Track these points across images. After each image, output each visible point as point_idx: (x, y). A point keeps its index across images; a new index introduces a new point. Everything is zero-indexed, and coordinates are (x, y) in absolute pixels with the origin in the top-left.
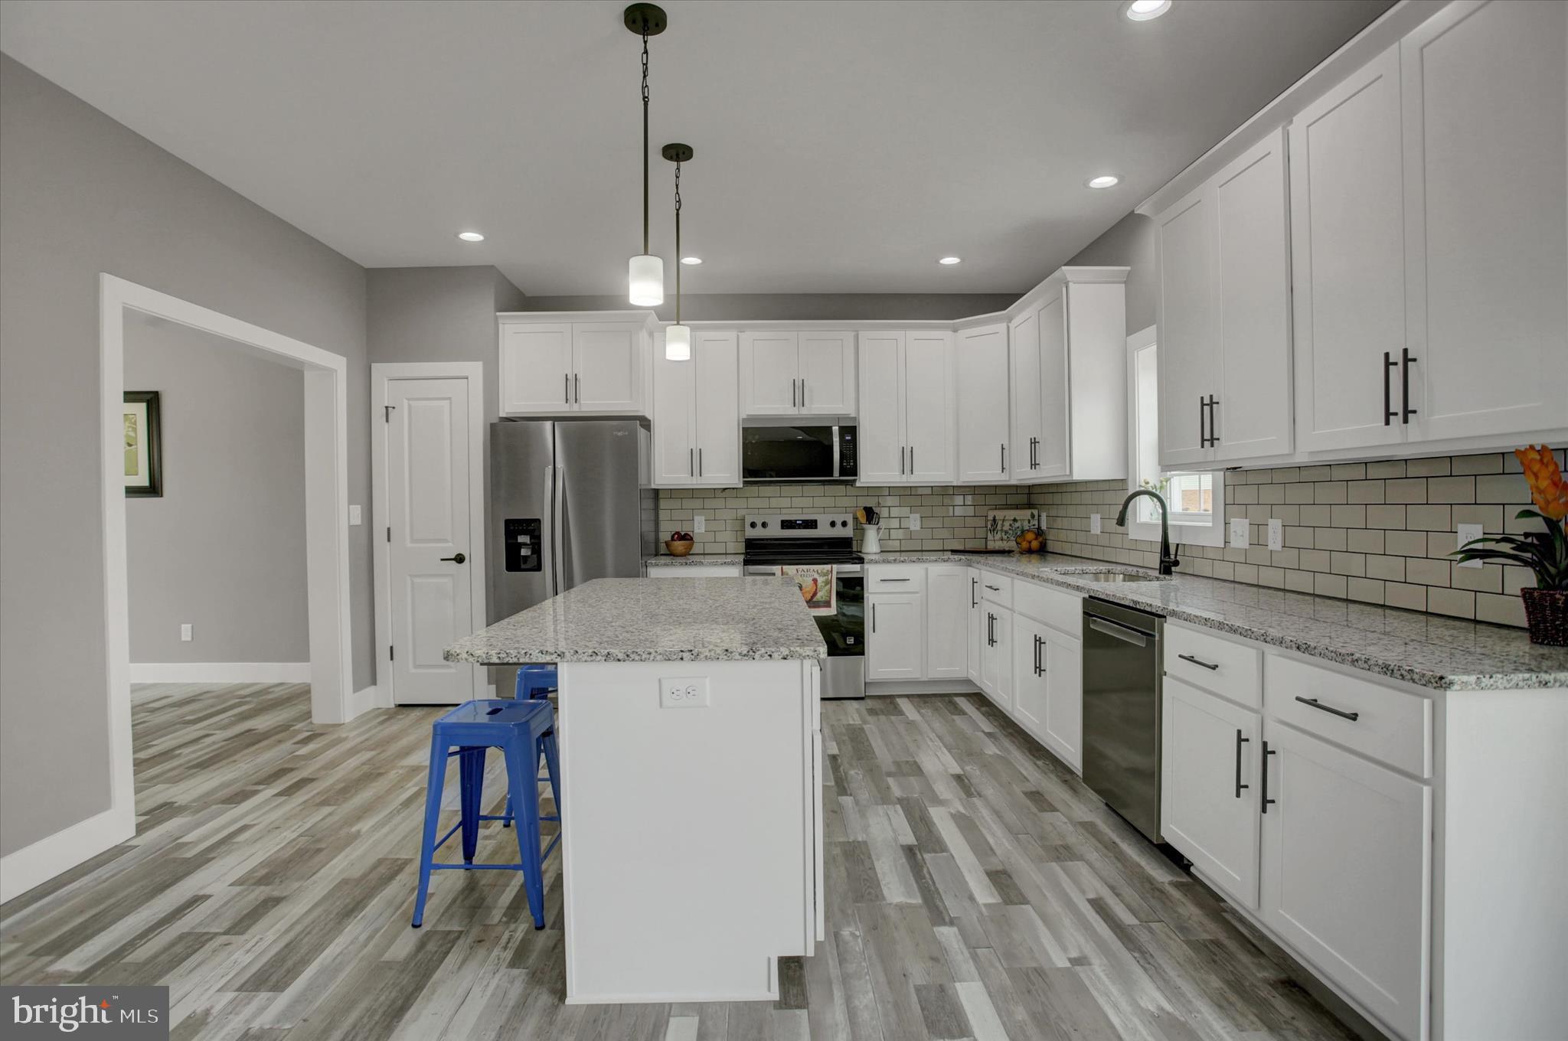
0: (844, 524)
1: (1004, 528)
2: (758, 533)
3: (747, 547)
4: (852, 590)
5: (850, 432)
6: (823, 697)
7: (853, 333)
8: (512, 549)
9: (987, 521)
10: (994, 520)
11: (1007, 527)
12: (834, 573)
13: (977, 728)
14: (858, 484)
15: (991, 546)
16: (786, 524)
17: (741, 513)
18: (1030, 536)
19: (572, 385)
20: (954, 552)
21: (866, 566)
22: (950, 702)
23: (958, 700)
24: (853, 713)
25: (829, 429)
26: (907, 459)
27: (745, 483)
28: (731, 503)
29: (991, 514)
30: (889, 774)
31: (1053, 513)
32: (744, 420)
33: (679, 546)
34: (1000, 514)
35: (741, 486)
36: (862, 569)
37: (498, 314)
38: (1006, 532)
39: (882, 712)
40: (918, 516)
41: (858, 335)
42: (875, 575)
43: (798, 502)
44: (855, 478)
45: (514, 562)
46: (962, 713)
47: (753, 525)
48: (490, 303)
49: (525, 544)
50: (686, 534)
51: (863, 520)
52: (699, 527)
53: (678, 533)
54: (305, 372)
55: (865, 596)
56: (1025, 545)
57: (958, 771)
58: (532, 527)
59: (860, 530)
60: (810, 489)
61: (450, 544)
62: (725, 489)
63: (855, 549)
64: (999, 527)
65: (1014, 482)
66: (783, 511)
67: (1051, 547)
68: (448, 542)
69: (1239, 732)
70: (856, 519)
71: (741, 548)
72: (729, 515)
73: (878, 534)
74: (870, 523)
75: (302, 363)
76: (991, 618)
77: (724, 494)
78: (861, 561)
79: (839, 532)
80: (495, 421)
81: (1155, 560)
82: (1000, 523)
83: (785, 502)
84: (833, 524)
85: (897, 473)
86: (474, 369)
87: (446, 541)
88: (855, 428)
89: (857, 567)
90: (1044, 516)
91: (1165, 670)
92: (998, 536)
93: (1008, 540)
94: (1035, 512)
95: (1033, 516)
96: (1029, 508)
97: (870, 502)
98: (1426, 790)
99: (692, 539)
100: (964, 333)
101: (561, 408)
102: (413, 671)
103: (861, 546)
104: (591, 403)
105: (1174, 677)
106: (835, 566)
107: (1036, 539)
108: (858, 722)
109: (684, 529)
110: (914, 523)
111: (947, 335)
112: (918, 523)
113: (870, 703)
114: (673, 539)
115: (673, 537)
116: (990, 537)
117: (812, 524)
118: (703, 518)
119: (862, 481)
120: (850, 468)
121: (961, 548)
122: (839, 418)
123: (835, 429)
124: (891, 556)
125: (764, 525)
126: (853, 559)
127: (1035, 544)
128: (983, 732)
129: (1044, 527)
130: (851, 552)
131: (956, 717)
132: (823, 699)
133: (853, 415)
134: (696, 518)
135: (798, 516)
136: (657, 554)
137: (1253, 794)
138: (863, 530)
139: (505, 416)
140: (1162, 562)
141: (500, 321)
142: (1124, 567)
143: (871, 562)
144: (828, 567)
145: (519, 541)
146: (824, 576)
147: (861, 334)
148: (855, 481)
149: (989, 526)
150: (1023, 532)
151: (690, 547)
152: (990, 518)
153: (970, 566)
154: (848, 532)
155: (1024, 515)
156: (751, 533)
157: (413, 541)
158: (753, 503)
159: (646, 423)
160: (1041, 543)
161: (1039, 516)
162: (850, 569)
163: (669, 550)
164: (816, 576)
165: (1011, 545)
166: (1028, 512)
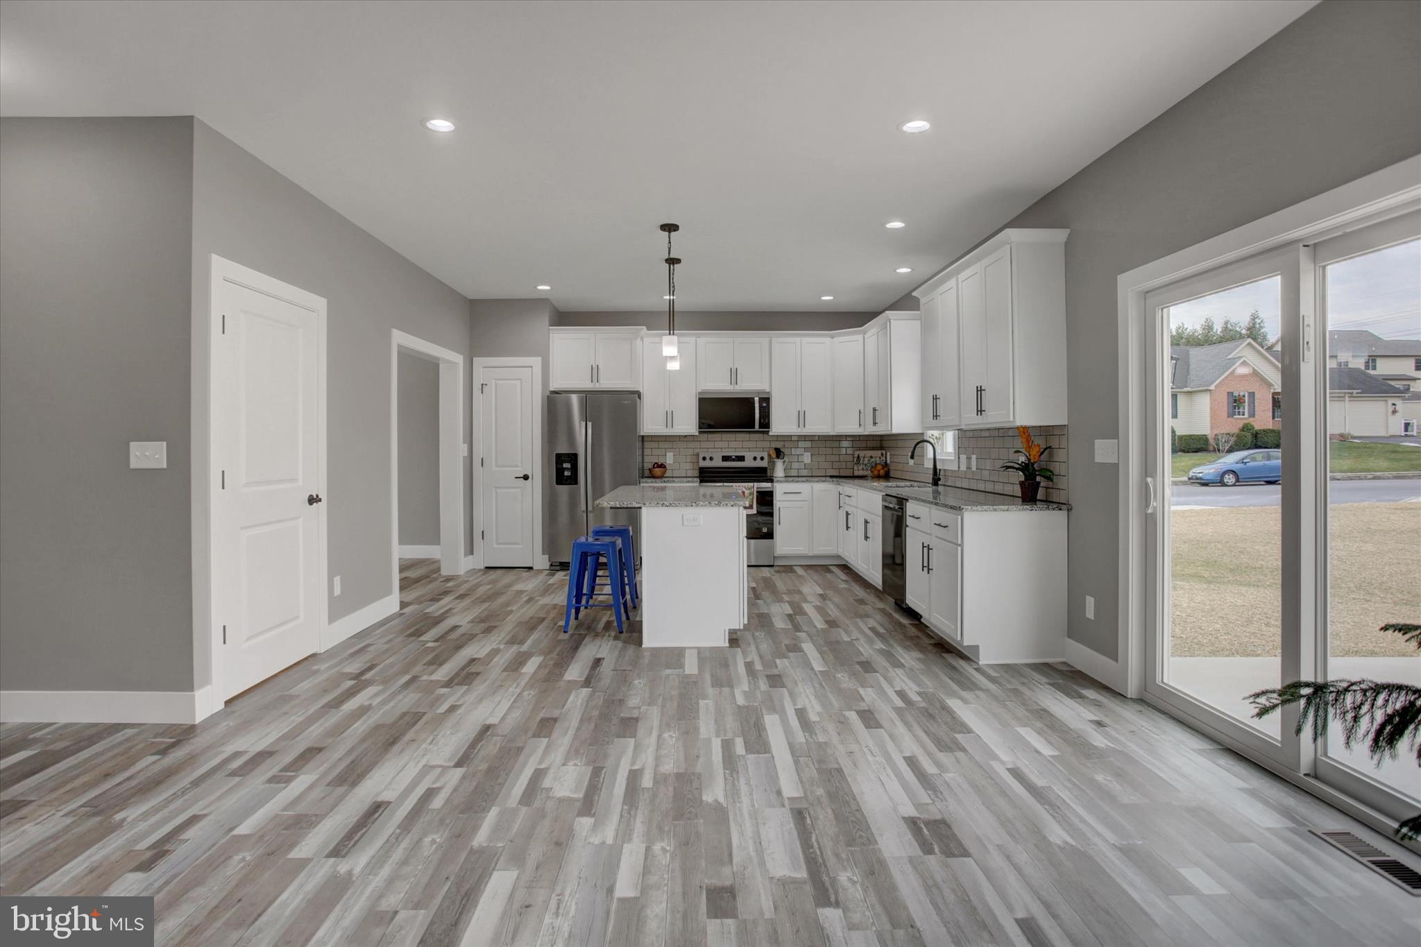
0: (762, 459)
1: (865, 462)
2: (707, 464)
3: (700, 472)
4: (765, 499)
5: (766, 401)
6: (749, 564)
7: (769, 339)
8: (560, 471)
9: (854, 458)
10: (858, 457)
11: (866, 462)
12: (755, 488)
13: (839, 577)
14: (770, 434)
15: (856, 473)
16: (725, 459)
17: (696, 451)
18: (879, 467)
19: (595, 372)
20: (832, 477)
21: (775, 484)
22: (827, 568)
23: (831, 567)
24: (766, 572)
25: (753, 399)
26: (801, 418)
27: (700, 432)
28: (691, 445)
29: (856, 454)
30: (784, 594)
31: (893, 452)
32: (699, 393)
33: (658, 471)
34: (862, 453)
35: (697, 434)
36: (773, 486)
37: (550, 327)
38: (866, 465)
39: (784, 572)
40: (809, 454)
41: (771, 340)
42: (780, 490)
43: (733, 445)
44: (767, 430)
45: (561, 479)
46: (832, 572)
47: (704, 459)
48: (547, 322)
49: (567, 469)
50: (662, 464)
51: (774, 455)
52: (669, 459)
53: (657, 463)
54: (440, 365)
55: (774, 502)
56: (876, 473)
57: (821, 592)
58: (573, 458)
59: (772, 463)
60: (741, 436)
61: (520, 469)
62: (686, 436)
63: (769, 475)
64: (861, 462)
65: (866, 433)
66: (723, 450)
67: (891, 475)
68: (519, 467)
69: (923, 544)
70: (769, 455)
71: (696, 473)
72: (690, 452)
73: (784, 465)
74: (778, 458)
75: (438, 359)
76: (847, 514)
77: (686, 439)
78: (772, 481)
79: (759, 464)
80: (548, 394)
81: (930, 478)
82: (862, 459)
83: (724, 444)
84: (755, 459)
85: (796, 427)
86: (536, 362)
87: (517, 466)
88: (768, 399)
89: (769, 485)
90: (888, 454)
91: (908, 524)
92: (861, 467)
93: (867, 469)
94: (884, 452)
95: (882, 455)
96: (881, 450)
97: (779, 445)
98: (959, 548)
99: (665, 467)
100: (836, 340)
101: (587, 385)
102: (495, 546)
103: (773, 472)
104: (607, 383)
105: (912, 528)
106: (756, 484)
107: (883, 469)
108: (769, 575)
109: (660, 461)
110: (807, 458)
111: (827, 340)
112: (810, 458)
113: (776, 568)
114: (654, 467)
115: (654, 465)
116: (856, 468)
117: (741, 459)
118: (672, 454)
119: (773, 431)
120: (765, 424)
121: (837, 474)
122: (758, 393)
123: (757, 399)
124: (791, 479)
125: (711, 459)
126: (767, 479)
127: (882, 472)
128: (842, 580)
129: (888, 462)
130: (766, 477)
131: (827, 574)
132: (748, 566)
133: (768, 391)
134: (668, 454)
135: (733, 454)
136: (643, 477)
137: (926, 569)
138: (774, 462)
139: (553, 390)
140: (933, 479)
141: (551, 332)
142: (918, 483)
143: (778, 481)
144: (751, 484)
145: (564, 466)
146: (750, 489)
147: (773, 339)
148: (769, 431)
149: (855, 461)
150: (876, 464)
151: (665, 472)
152: (856, 456)
153: (839, 484)
154: (764, 464)
155: (878, 453)
156: (703, 464)
157: (497, 466)
158: (704, 445)
159: (638, 394)
160: (886, 471)
161: (886, 454)
162: (765, 486)
163: (651, 474)
164: (744, 490)
165: (868, 473)
166: (880, 452)
